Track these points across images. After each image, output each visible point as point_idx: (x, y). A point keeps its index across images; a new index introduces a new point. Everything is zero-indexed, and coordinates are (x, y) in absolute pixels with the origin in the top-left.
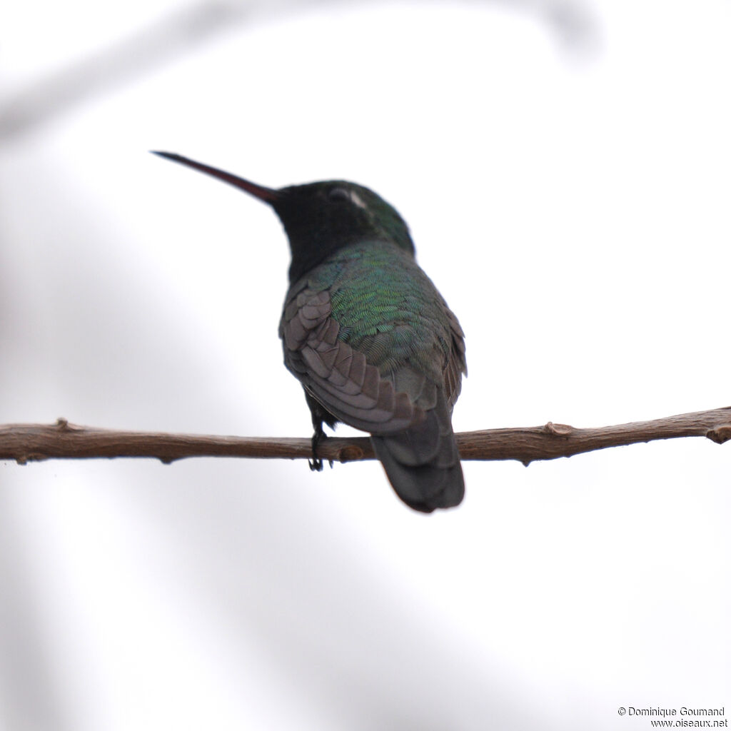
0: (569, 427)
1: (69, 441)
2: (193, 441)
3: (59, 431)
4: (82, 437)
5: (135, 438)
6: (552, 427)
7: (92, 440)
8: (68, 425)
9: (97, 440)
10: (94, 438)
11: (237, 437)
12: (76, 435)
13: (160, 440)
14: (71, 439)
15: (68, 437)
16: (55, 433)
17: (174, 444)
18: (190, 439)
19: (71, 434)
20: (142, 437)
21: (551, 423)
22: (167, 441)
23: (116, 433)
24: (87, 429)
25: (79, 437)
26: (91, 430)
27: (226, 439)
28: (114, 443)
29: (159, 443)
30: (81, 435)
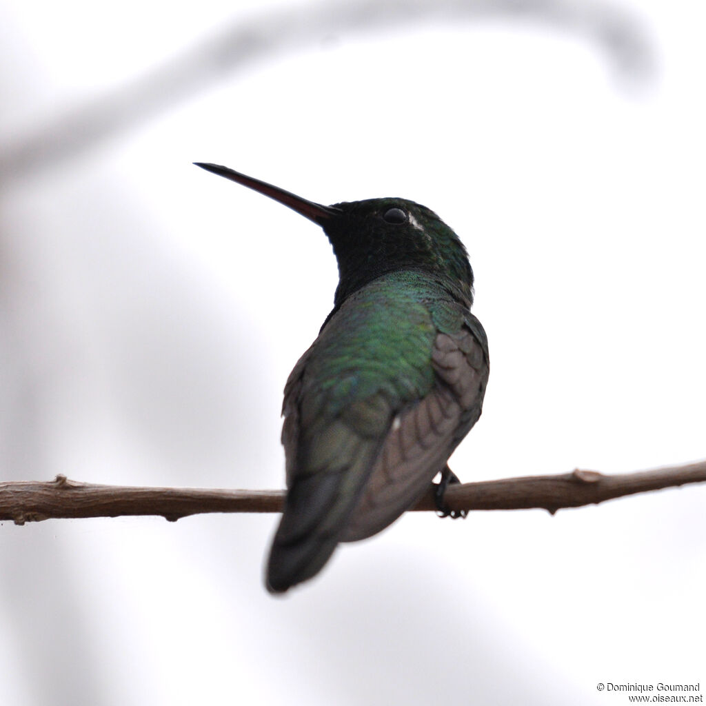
0: (597, 474)
1: (68, 498)
2: (200, 496)
3: (57, 488)
4: (83, 494)
5: (137, 493)
6: (579, 475)
7: (93, 497)
8: (67, 481)
9: (97, 496)
10: (95, 494)
11: (246, 490)
12: (76, 492)
13: (165, 496)
14: (70, 496)
15: (68, 494)
16: (53, 490)
17: (179, 499)
18: (197, 494)
19: (69, 492)
20: (146, 493)
21: (577, 470)
22: (172, 496)
23: (119, 489)
24: (87, 485)
25: (78, 494)
26: (91, 486)
27: (234, 493)
28: (116, 500)
29: (163, 499)
30: (81, 492)
